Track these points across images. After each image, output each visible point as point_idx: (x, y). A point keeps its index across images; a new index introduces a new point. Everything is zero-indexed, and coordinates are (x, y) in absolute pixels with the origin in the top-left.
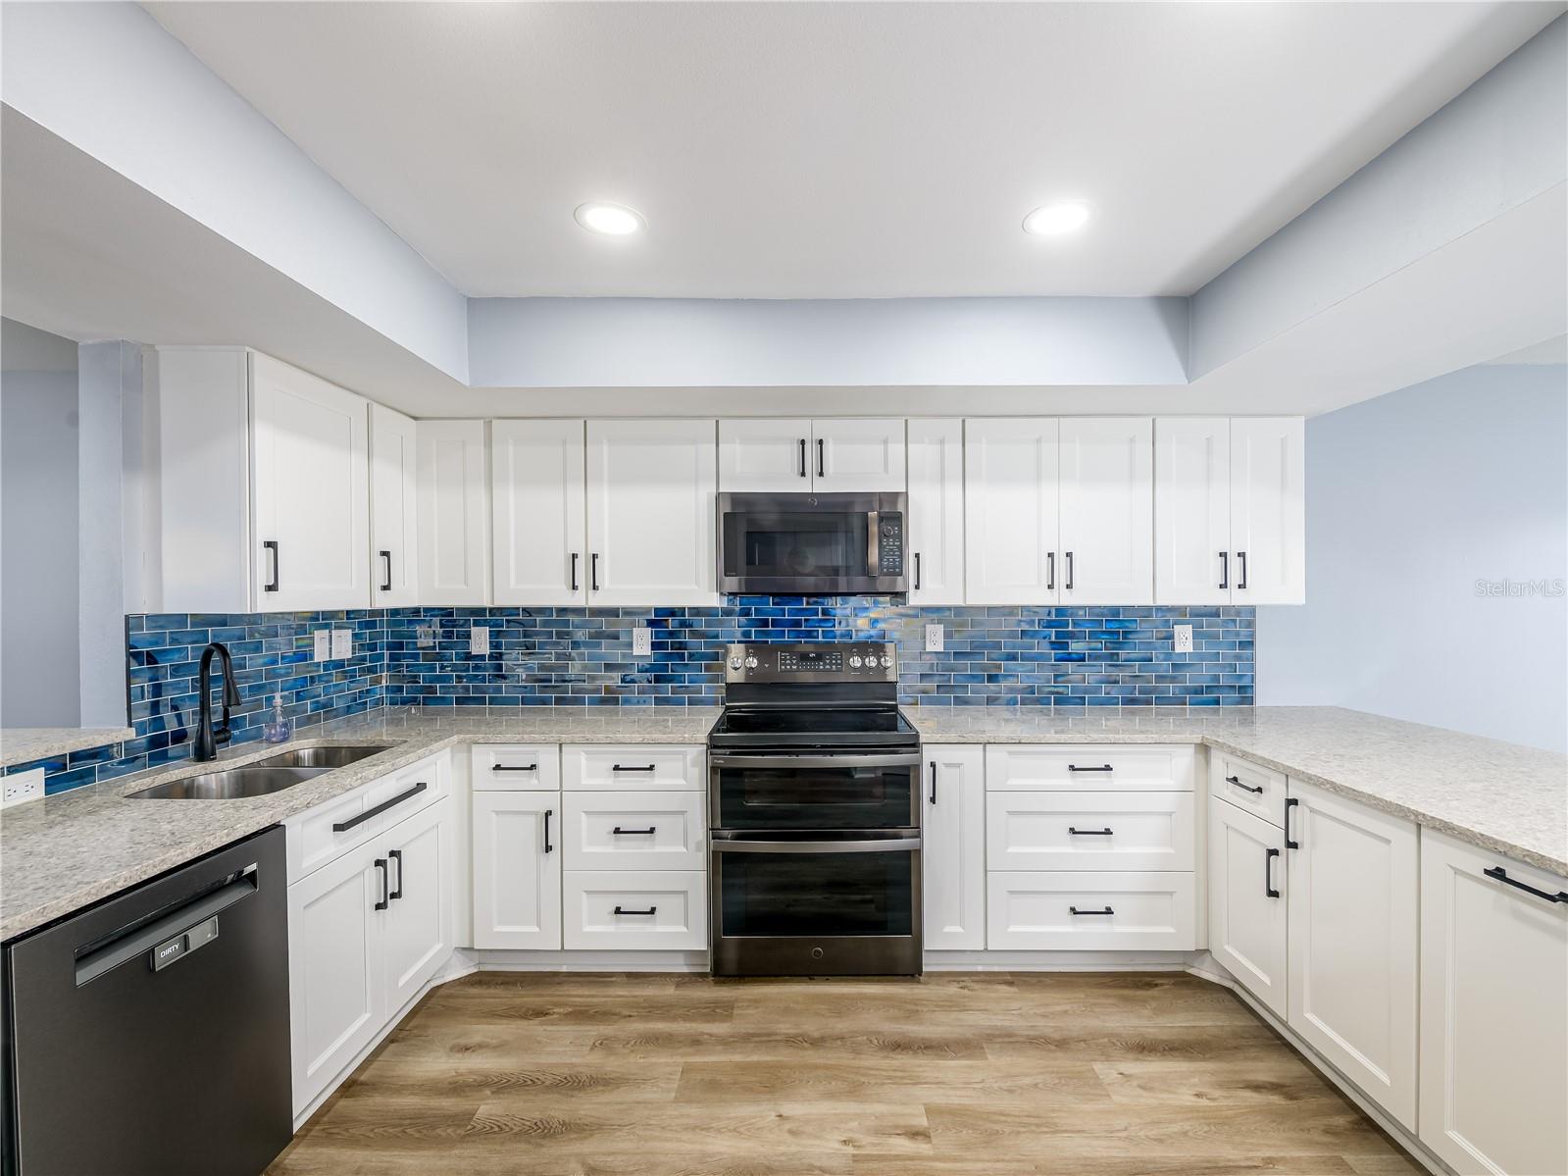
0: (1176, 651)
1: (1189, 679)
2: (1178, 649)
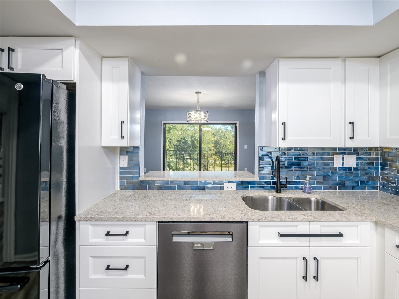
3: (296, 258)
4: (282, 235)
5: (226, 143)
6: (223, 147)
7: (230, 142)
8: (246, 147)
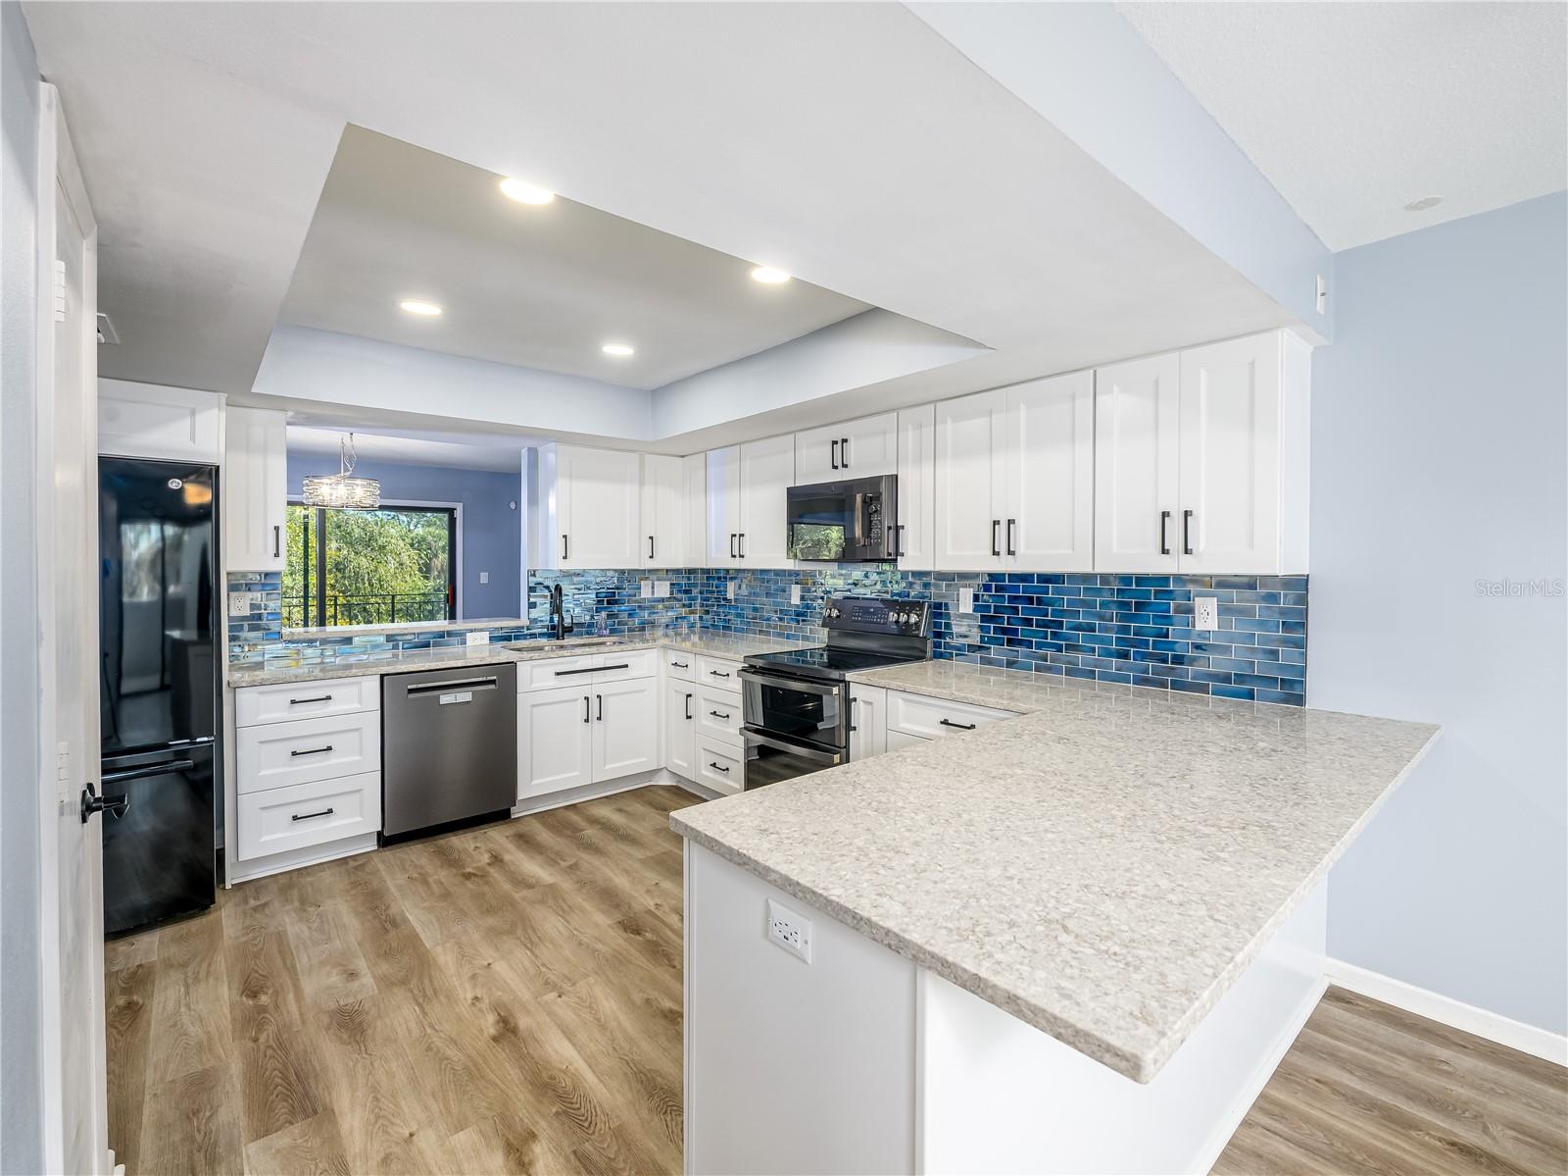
0: (1197, 628)
1: (1216, 663)
2: (1200, 626)
3: (576, 700)
4: (558, 674)
5: (382, 570)
6: (367, 585)
7: (402, 564)
8: (484, 578)
